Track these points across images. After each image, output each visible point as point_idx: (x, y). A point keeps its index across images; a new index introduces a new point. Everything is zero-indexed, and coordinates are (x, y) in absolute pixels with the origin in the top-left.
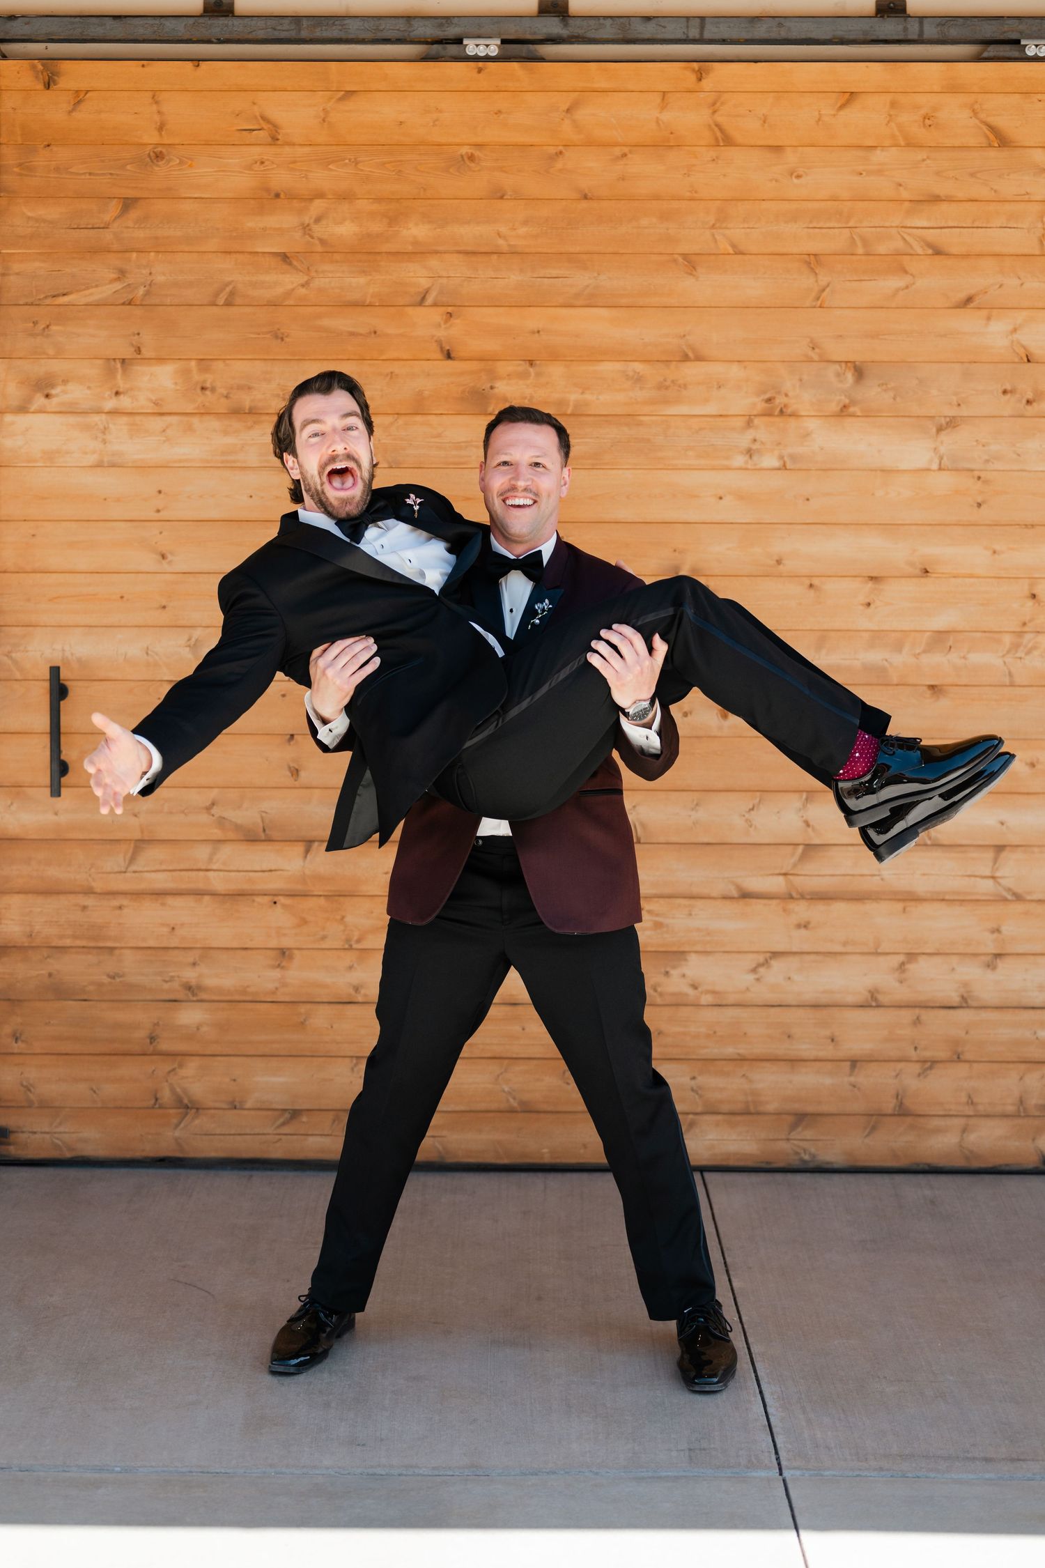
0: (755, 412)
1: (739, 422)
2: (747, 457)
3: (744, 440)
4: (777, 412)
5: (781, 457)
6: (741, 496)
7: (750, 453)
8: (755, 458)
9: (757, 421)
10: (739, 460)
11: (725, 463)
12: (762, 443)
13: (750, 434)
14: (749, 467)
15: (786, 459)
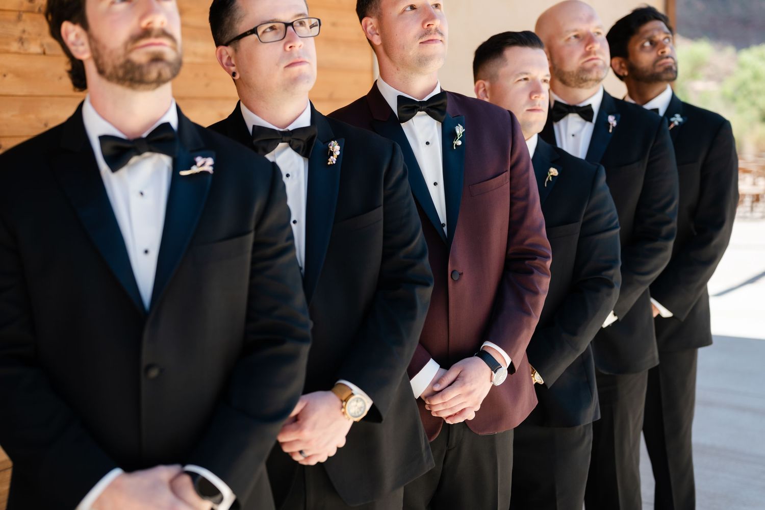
0: (23, 9)
1: (13, 16)
2: (20, 45)
3: (17, 30)
4: (37, 10)
5: (42, 45)
6: (19, 75)
7: (21, 40)
8: (26, 45)
9: (24, 16)
10: (15, 47)
11: (6, 48)
12: (29, 34)
13: (20, 27)
14: (22, 51)
15: (45, 46)
